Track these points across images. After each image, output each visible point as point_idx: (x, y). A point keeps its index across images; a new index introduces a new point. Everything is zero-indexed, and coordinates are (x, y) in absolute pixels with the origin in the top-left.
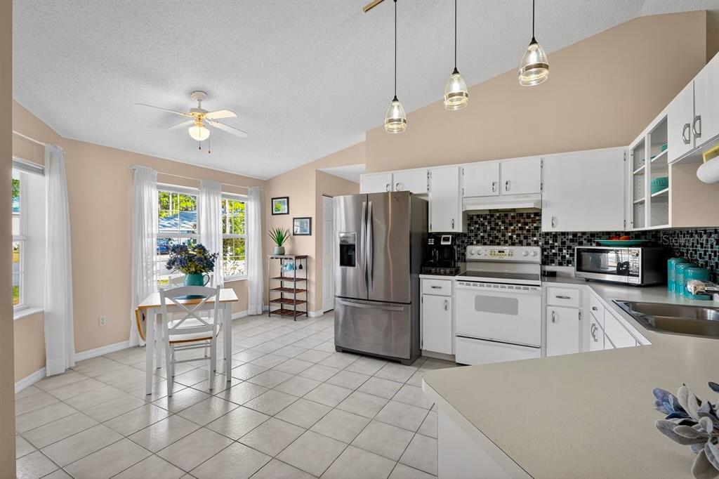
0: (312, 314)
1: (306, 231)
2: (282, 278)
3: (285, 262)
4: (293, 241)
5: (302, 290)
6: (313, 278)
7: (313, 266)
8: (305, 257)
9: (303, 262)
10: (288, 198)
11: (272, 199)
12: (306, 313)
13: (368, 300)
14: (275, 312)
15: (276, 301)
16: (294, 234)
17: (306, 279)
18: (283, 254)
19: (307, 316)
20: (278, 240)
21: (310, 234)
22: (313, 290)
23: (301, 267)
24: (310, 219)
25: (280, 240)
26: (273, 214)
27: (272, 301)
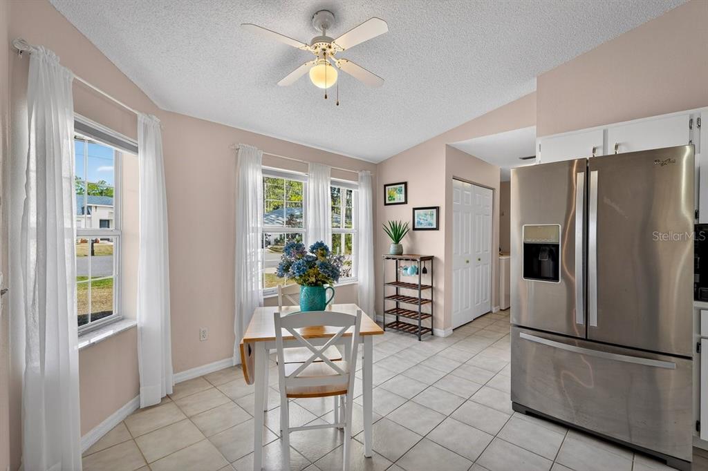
0: (439, 332)
1: (432, 225)
2: (398, 283)
3: (403, 263)
4: (412, 238)
5: (426, 301)
6: (441, 286)
7: (441, 270)
8: (431, 258)
9: (428, 265)
10: (405, 184)
11: (385, 186)
12: (432, 330)
13: (586, 340)
14: (391, 326)
15: (391, 312)
16: (414, 229)
17: (432, 287)
18: (401, 254)
19: (432, 334)
20: (395, 235)
21: (437, 229)
22: (441, 301)
23: (425, 271)
24: (437, 208)
25: (397, 239)
26: (386, 204)
27: (387, 312)
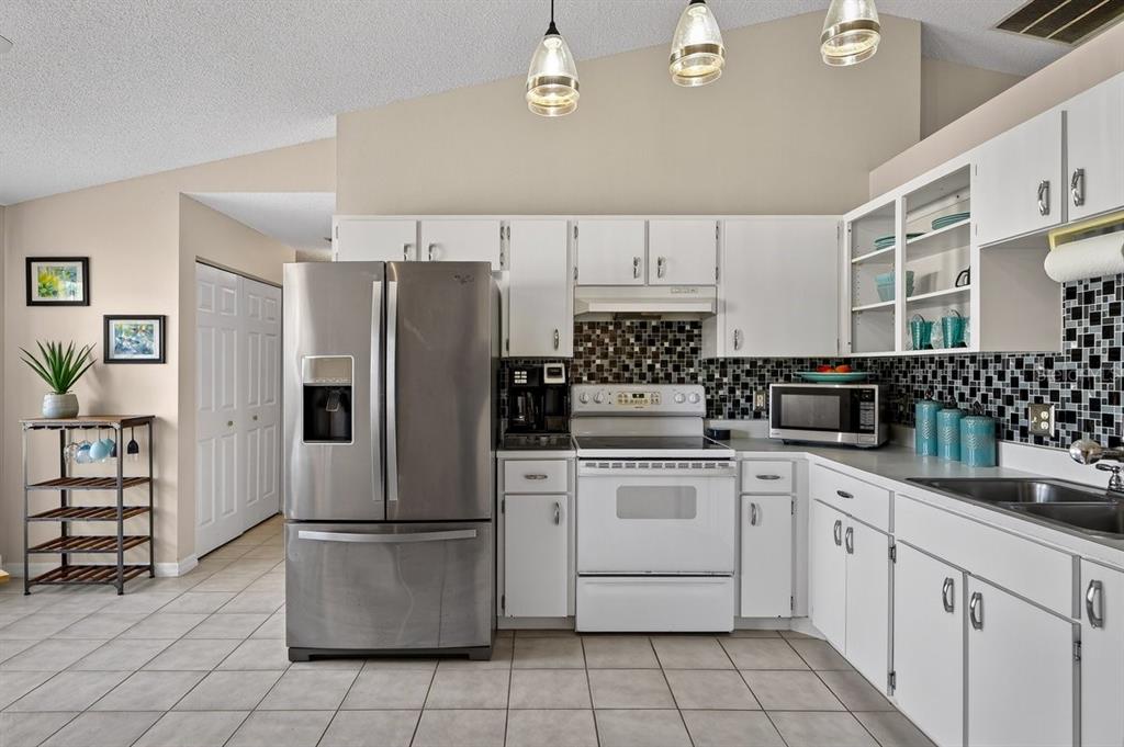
0: (168, 568)
1: (145, 350)
2: (65, 481)
3: (78, 436)
4: (103, 378)
5: (138, 510)
6: (170, 474)
7: (170, 445)
8: (147, 421)
9: (140, 435)
10: (86, 261)
11: (29, 261)
12: (151, 568)
13: (385, 521)
14: (47, 579)
15: (48, 547)
16: (107, 360)
17: (150, 480)
18: (74, 415)
19: (152, 576)
20: (57, 374)
21: (162, 359)
22: (169, 504)
23: (133, 448)
24: (163, 320)
25: (62, 378)
26: (30, 303)
27: (38, 549)
